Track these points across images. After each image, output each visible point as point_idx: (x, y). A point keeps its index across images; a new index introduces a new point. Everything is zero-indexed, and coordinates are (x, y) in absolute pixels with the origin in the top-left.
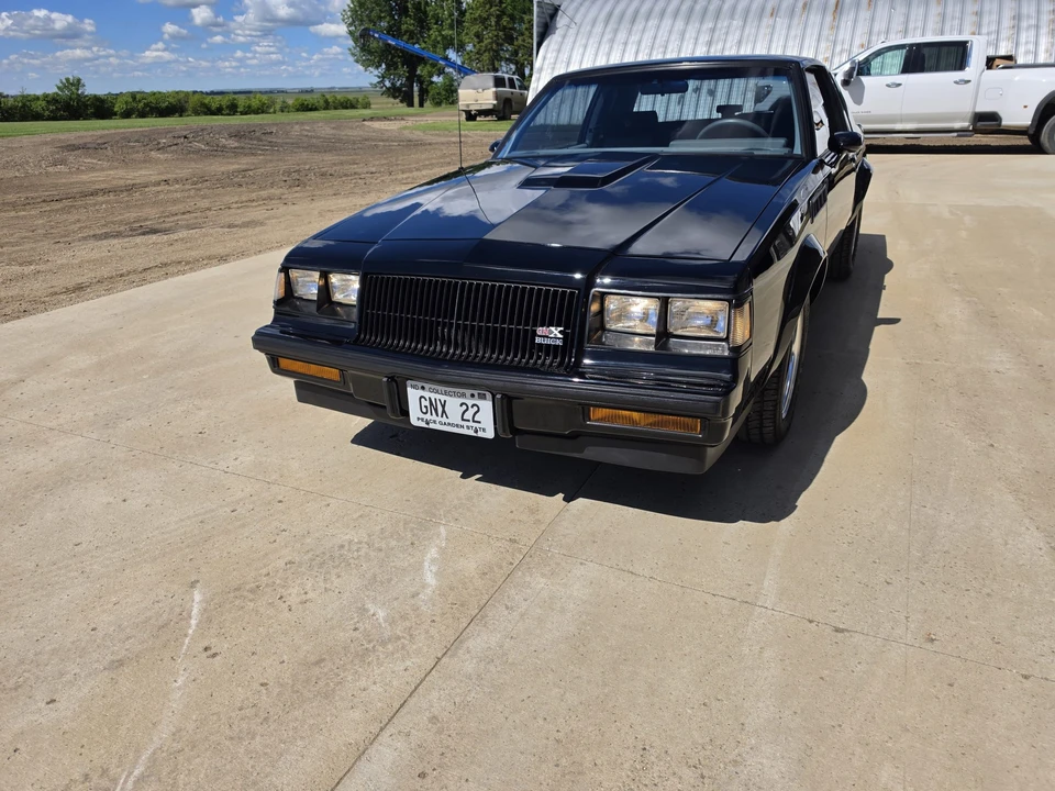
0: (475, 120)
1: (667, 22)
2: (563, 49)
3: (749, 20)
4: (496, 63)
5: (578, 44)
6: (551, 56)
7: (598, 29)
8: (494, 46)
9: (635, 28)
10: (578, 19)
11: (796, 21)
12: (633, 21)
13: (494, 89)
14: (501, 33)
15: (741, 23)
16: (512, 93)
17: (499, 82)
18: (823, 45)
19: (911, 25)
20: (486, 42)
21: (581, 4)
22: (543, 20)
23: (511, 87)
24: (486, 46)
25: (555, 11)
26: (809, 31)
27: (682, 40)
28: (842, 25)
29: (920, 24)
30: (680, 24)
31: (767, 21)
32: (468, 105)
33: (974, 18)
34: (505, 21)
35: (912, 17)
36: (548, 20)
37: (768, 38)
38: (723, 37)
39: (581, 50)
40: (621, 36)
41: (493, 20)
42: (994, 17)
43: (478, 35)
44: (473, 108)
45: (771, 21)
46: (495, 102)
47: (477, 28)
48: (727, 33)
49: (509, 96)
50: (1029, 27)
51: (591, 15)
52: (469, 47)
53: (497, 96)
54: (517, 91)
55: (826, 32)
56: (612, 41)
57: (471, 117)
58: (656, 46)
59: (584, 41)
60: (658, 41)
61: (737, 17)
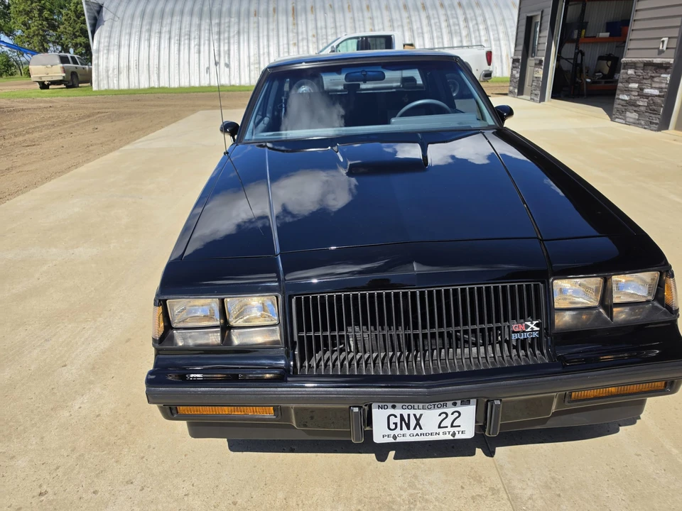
0: (48, 88)
1: (186, 19)
2: (113, 35)
3: (242, 18)
4: (45, 45)
5: (124, 33)
6: (104, 41)
7: (137, 22)
8: (41, 32)
9: (165, 22)
10: (120, 14)
11: (271, 20)
12: (162, 17)
13: (61, 65)
14: (44, 23)
15: (237, 20)
16: (76, 68)
17: (64, 60)
18: (291, 35)
19: (338, 24)
20: (33, 29)
21: (119, 4)
22: (93, 15)
23: (74, 63)
24: (34, 32)
25: (100, 8)
26: (280, 26)
27: (200, 30)
28: (299, 22)
29: (342, 23)
30: (196, 20)
31: (253, 19)
32: (40, 78)
33: (370, 21)
34: (46, 14)
35: (337, 20)
36: (96, 14)
37: (256, 30)
38: (227, 29)
39: (127, 37)
40: (156, 27)
41: (36, 13)
42: (380, 20)
43: (24, 24)
44: (46, 80)
45: (256, 19)
46: (64, 75)
47: (23, 18)
48: (229, 27)
49: (75, 70)
50: (398, 26)
51: (129, 12)
52: (19, 33)
53: (65, 70)
54: (80, 66)
55: (291, 27)
56: (150, 31)
57: (44, 86)
58: (183, 34)
59: (128, 31)
60: (183, 31)
61: (233, 16)
